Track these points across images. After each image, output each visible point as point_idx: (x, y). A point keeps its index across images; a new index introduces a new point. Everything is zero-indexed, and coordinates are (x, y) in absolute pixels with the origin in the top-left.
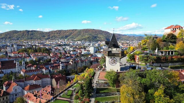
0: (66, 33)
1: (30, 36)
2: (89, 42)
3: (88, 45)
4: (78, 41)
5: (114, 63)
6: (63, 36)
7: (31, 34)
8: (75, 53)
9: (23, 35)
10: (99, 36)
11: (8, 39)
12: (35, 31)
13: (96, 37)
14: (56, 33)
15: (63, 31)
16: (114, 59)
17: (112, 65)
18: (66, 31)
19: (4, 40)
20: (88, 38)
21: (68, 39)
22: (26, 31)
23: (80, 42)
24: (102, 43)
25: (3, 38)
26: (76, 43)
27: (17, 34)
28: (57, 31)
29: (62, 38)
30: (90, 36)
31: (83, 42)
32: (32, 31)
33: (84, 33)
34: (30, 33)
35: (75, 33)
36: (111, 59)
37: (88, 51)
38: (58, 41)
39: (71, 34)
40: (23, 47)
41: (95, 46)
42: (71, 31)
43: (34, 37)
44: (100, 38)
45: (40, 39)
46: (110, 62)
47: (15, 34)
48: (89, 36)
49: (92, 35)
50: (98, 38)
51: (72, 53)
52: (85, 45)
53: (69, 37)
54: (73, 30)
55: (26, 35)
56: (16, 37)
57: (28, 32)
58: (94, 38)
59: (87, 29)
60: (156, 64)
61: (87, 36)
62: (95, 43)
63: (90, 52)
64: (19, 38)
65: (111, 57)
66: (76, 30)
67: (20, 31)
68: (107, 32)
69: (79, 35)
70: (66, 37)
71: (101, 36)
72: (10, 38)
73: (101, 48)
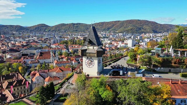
0: (108, 25)
1: (76, 28)
2: (132, 34)
3: (129, 37)
4: (120, 33)
5: (91, 65)
6: (106, 28)
7: (76, 27)
8: (111, 46)
9: (70, 28)
10: (144, 27)
11: (57, 32)
12: (80, 24)
13: (140, 29)
14: (99, 25)
15: (106, 23)
16: (91, 59)
17: (89, 66)
18: (108, 22)
19: (54, 33)
20: (131, 29)
21: (110, 31)
22: (72, 24)
23: (122, 34)
24: (145, 35)
25: (54, 30)
26: (117, 35)
27: (64, 27)
28: (100, 24)
29: (104, 30)
30: (134, 27)
31: (124, 34)
32: (77, 24)
33: (127, 25)
34: (75, 25)
35: (117, 25)
36: (87, 60)
37: (125, 44)
38: (100, 33)
39: (113, 26)
40: (66, 39)
41: (137, 39)
42: (114, 23)
43: (79, 30)
44: (145, 29)
45: (84, 31)
46: (86, 63)
47: (63, 27)
48: (132, 27)
49: (136, 27)
50: (143, 29)
51: (108, 46)
52: (125, 37)
53: (111, 29)
54: (116, 21)
55: (72, 28)
56: (63, 29)
57: (74, 24)
58: (137, 29)
59: (131, 20)
60: (162, 68)
61: (130, 28)
62: (138, 35)
63: (128, 45)
64: (67, 30)
65: (88, 58)
66: (119, 21)
67: (67, 24)
68: (155, 22)
69: (122, 26)
70: (109, 29)
71: (148, 27)
72: (59, 30)
73: (142, 41)
